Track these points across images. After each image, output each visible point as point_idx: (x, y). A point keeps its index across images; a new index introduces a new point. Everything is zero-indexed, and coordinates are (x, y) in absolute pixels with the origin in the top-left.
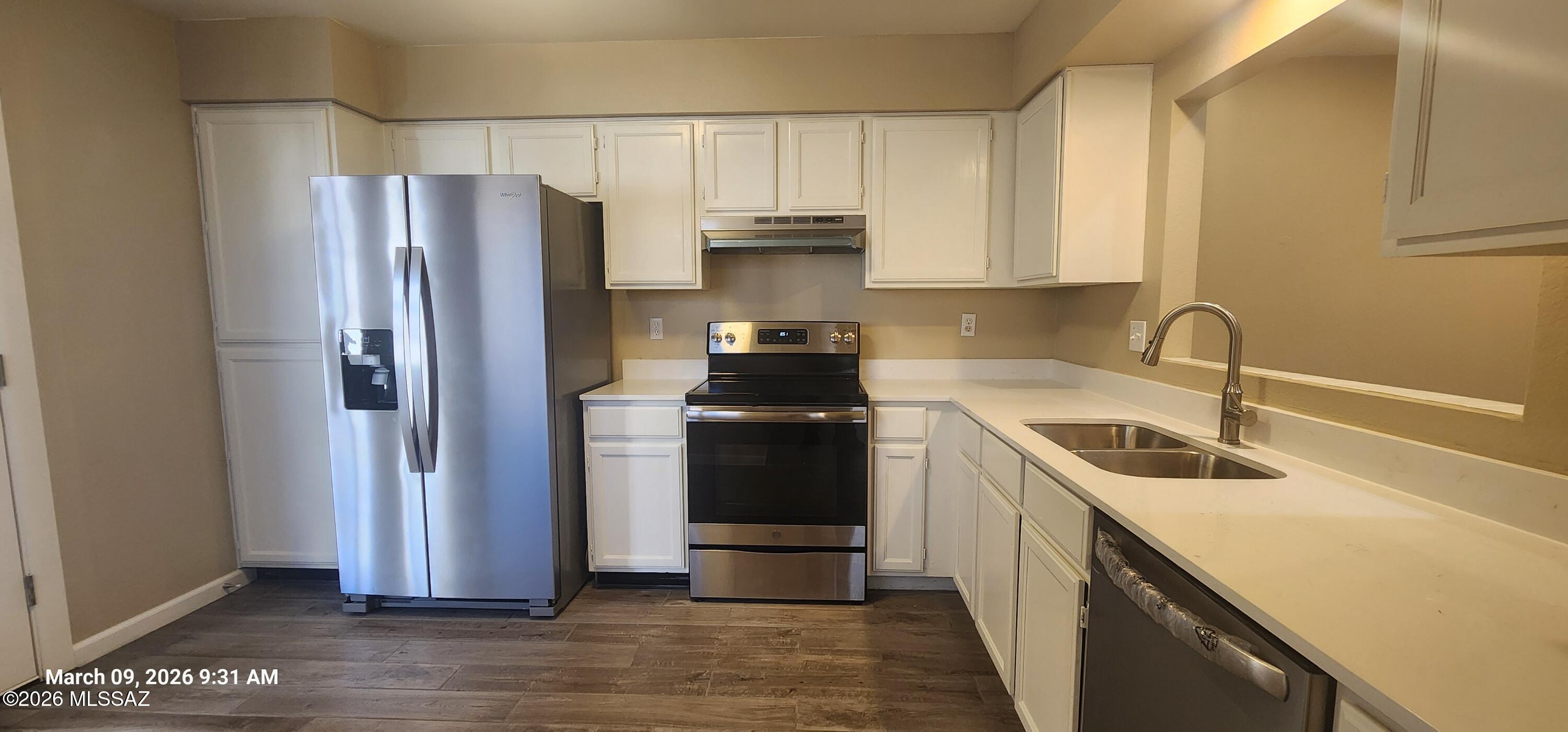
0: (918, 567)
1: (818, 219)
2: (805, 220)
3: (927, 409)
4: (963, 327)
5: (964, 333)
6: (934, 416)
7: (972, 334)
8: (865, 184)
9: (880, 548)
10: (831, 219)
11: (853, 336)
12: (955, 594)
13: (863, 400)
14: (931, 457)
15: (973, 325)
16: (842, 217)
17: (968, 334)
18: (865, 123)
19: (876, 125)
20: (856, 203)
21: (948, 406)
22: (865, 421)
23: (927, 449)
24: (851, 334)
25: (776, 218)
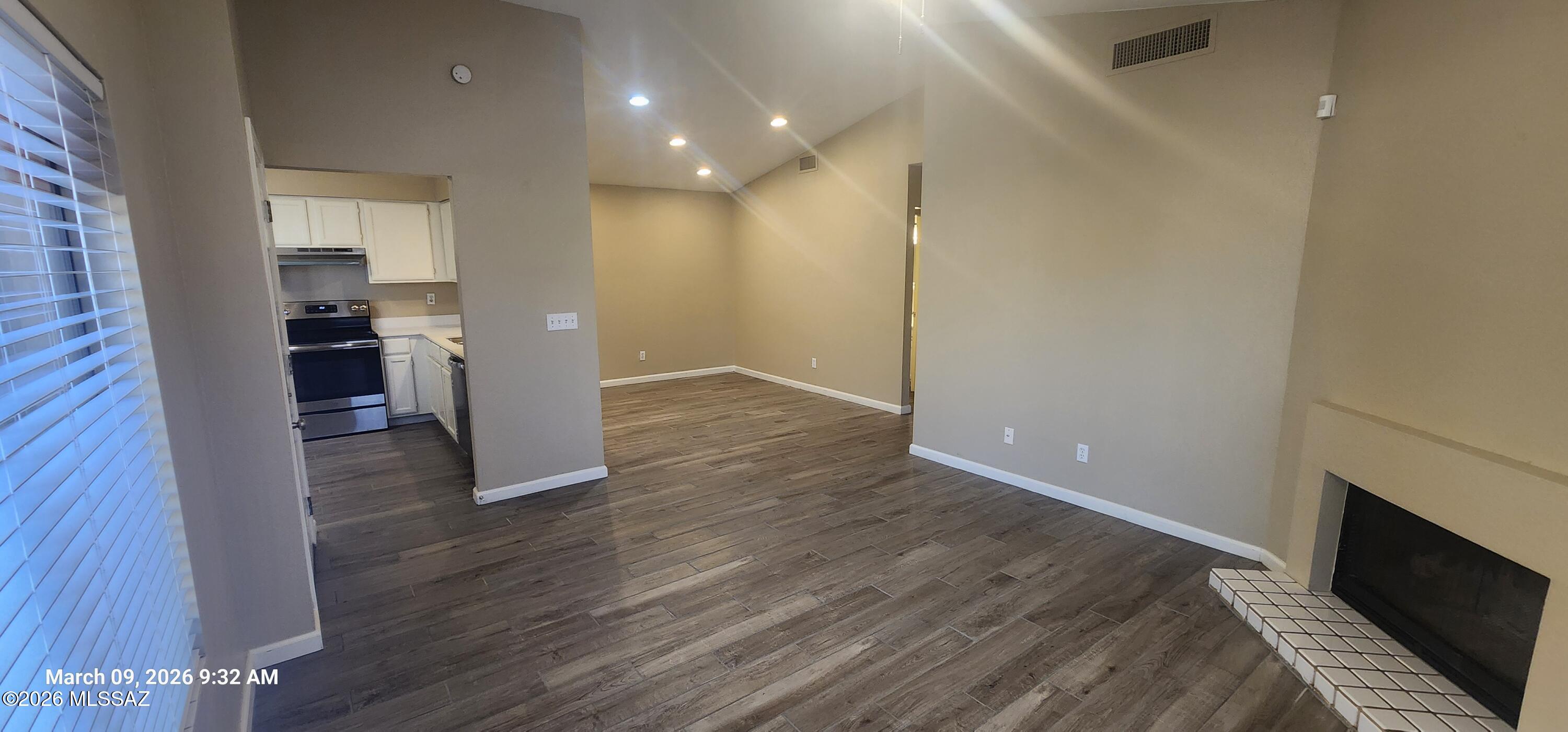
0: (415, 410)
1: (337, 250)
2: (330, 250)
3: (409, 339)
4: (428, 301)
5: (429, 303)
6: (414, 341)
7: (434, 303)
8: (362, 233)
9: (393, 404)
10: (346, 250)
11: (365, 307)
12: (437, 421)
13: (376, 336)
14: (414, 360)
15: (434, 299)
16: (351, 249)
17: (431, 303)
18: (359, 204)
19: (366, 205)
20: (359, 242)
21: (420, 337)
22: (377, 346)
23: (412, 357)
24: (364, 306)
25: (311, 249)
